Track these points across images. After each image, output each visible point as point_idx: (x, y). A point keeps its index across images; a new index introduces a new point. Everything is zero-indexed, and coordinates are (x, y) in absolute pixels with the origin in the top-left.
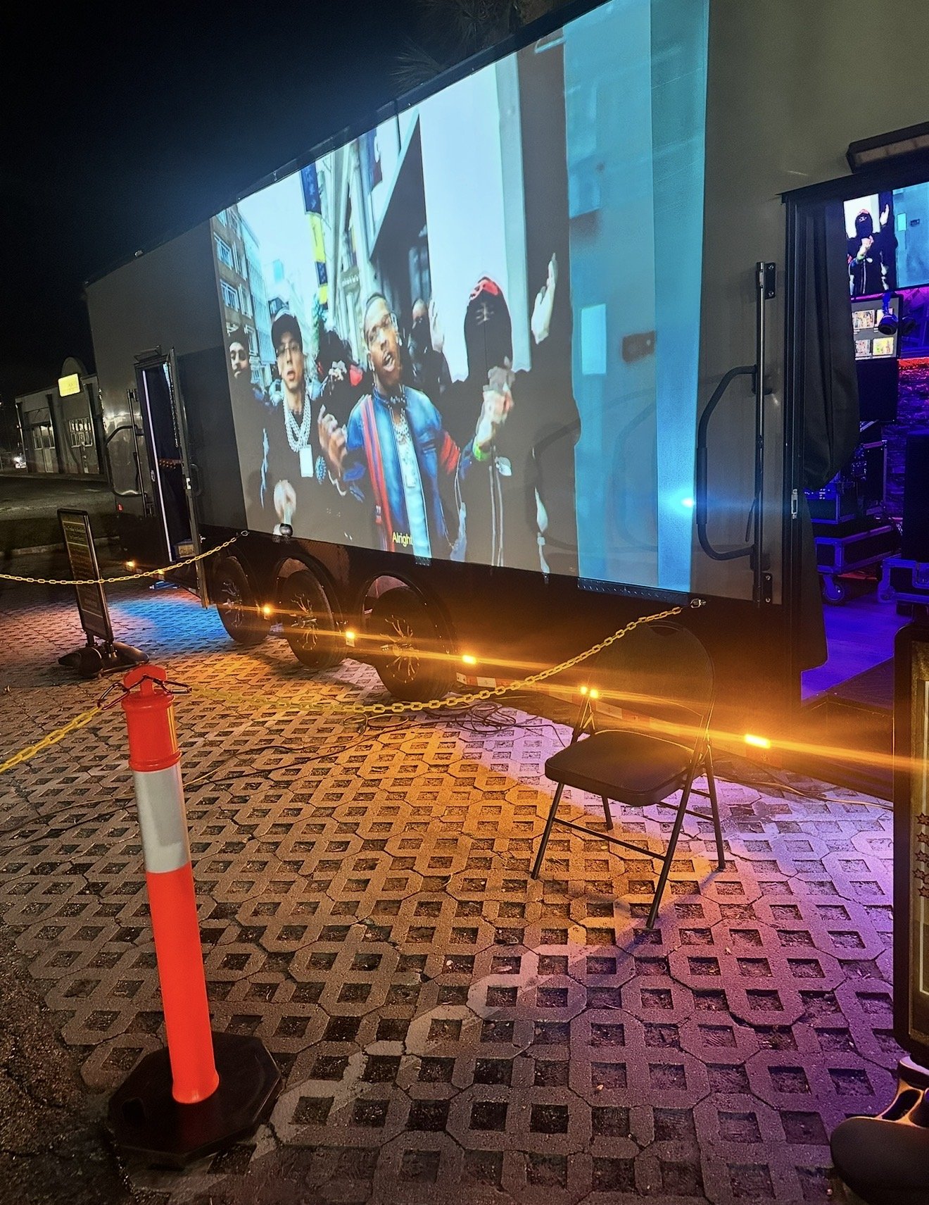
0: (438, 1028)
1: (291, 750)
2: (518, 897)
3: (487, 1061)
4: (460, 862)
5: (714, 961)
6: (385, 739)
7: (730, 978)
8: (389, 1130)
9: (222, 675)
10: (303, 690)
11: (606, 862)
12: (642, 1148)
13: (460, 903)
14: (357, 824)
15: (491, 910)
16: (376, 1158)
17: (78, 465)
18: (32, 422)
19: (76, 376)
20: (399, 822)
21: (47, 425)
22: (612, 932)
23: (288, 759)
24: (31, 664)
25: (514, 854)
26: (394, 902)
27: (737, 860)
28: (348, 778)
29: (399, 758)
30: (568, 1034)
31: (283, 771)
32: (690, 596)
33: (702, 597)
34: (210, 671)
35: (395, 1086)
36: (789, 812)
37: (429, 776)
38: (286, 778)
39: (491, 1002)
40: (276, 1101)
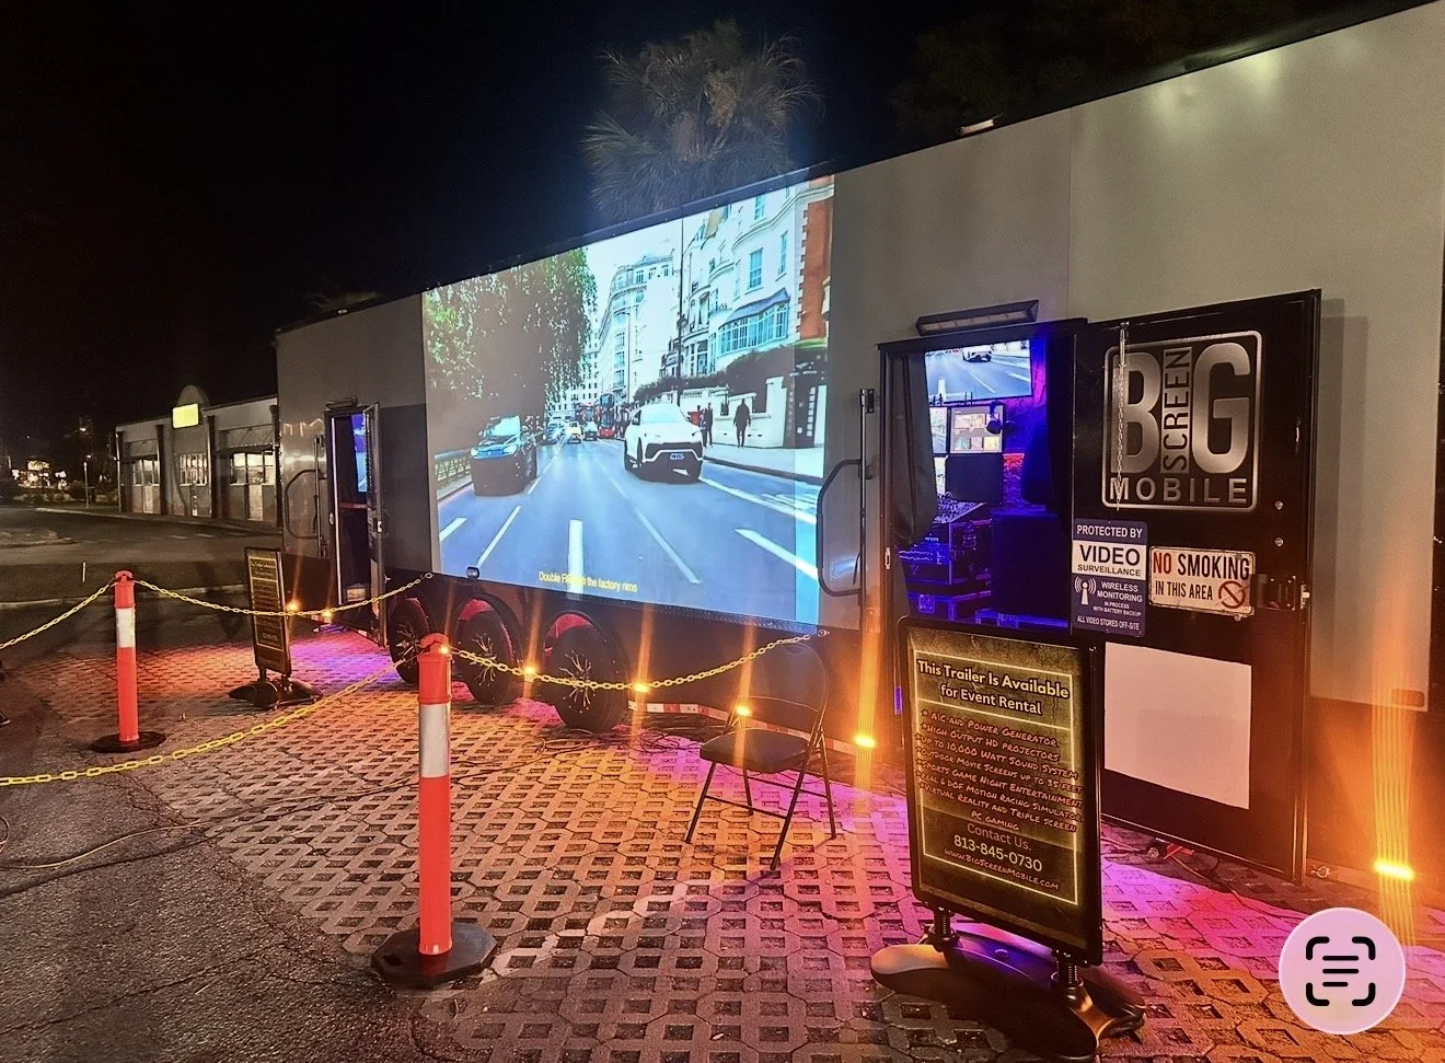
0: (609, 923)
1: (476, 765)
2: (676, 854)
3: (646, 938)
4: (627, 834)
5: (817, 887)
6: (562, 757)
7: (827, 897)
8: (577, 969)
9: (397, 710)
10: (480, 722)
11: (746, 835)
12: (750, 974)
13: (628, 858)
14: (542, 813)
15: (653, 862)
16: (568, 981)
17: (186, 507)
18: (133, 454)
19: (195, 406)
20: (577, 812)
21: (153, 458)
22: (744, 872)
23: (474, 771)
24: (198, 698)
25: (673, 830)
26: (575, 858)
27: (846, 833)
28: (531, 783)
29: (576, 771)
30: (706, 924)
31: (471, 778)
32: (819, 627)
33: (827, 629)
34: (386, 706)
35: (581, 950)
36: (894, 805)
37: (603, 782)
38: (475, 783)
39: (650, 909)
40: (493, 959)
